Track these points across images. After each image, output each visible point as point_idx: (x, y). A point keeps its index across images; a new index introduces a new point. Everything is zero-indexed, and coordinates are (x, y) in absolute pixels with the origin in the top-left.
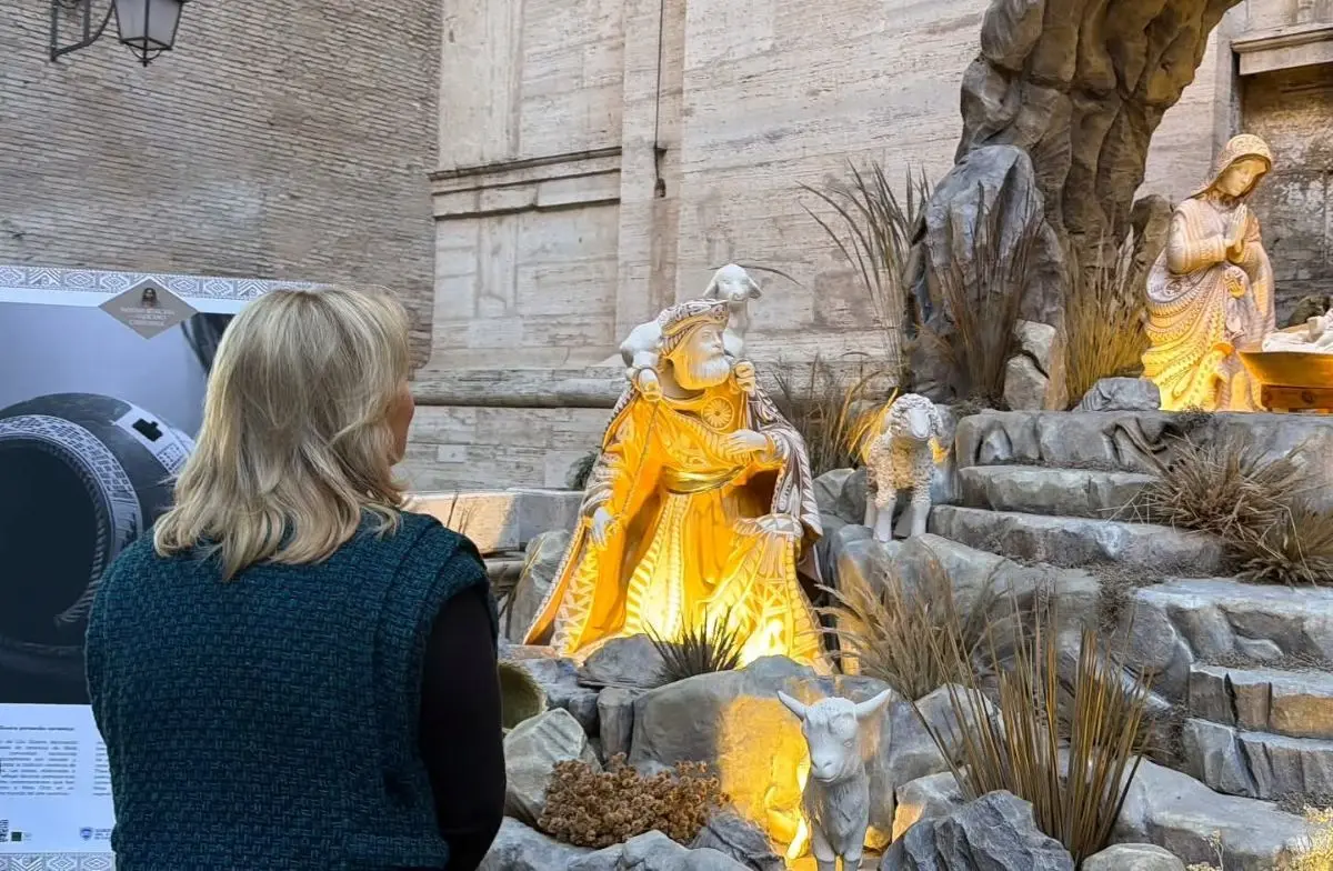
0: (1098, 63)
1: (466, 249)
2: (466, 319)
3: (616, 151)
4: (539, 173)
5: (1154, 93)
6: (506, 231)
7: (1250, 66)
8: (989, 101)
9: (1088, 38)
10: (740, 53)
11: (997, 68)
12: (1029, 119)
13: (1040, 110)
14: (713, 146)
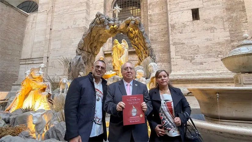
0: (90, 50)
1: (24, 68)
2: (23, 75)
3: (43, 58)
4: (34, 60)
5: (95, 53)
6: (29, 65)
7: (105, 53)
8: (79, 52)
9: (89, 47)
10: (57, 48)
11: (79, 49)
12: (83, 54)
13: (84, 53)
14: (53, 57)
